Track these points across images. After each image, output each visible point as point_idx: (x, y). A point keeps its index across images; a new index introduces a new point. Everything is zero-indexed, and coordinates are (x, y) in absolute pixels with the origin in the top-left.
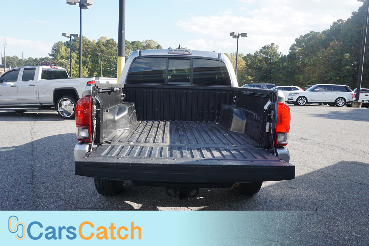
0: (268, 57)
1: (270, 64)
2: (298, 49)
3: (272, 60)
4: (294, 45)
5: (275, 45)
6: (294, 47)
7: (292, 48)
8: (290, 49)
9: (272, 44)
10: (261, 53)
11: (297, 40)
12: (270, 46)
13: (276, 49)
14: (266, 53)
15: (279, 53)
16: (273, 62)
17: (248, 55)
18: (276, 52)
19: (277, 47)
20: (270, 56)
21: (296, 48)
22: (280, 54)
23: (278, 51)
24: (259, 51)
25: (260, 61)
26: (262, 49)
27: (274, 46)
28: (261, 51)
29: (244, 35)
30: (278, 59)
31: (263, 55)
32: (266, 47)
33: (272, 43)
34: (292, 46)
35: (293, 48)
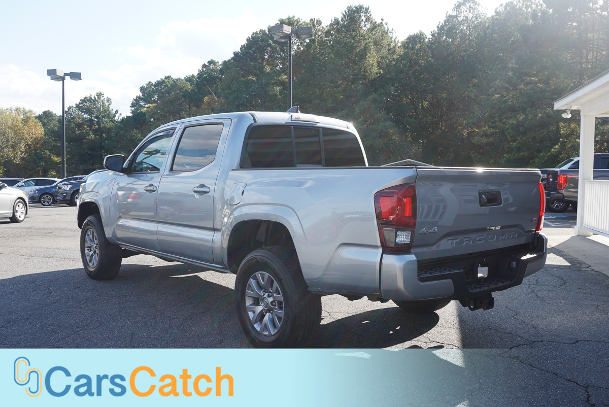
0: (93, 118)
1: (99, 131)
2: (146, 106)
3: (103, 123)
4: (139, 97)
5: (105, 97)
6: (138, 101)
7: (135, 104)
8: (133, 105)
9: (99, 95)
10: (79, 110)
11: (142, 89)
12: (95, 98)
13: (107, 104)
14: (88, 111)
15: (114, 112)
16: (105, 127)
17: (45, 113)
18: (108, 110)
19: (108, 100)
20: (97, 117)
21: (141, 104)
22: (116, 113)
23: (111, 107)
24: (75, 106)
25: (79, 126)
26: (80, 103)
27: (102, 99)
28: (77, 106)
29: (76, 76)
30: (114, 123)
31: (83, 114)
32: (87, 100)
33: (98, 92)
34: (135, 100)
35: (137, 104)
